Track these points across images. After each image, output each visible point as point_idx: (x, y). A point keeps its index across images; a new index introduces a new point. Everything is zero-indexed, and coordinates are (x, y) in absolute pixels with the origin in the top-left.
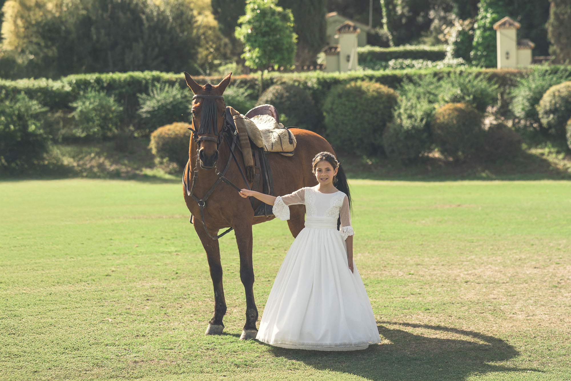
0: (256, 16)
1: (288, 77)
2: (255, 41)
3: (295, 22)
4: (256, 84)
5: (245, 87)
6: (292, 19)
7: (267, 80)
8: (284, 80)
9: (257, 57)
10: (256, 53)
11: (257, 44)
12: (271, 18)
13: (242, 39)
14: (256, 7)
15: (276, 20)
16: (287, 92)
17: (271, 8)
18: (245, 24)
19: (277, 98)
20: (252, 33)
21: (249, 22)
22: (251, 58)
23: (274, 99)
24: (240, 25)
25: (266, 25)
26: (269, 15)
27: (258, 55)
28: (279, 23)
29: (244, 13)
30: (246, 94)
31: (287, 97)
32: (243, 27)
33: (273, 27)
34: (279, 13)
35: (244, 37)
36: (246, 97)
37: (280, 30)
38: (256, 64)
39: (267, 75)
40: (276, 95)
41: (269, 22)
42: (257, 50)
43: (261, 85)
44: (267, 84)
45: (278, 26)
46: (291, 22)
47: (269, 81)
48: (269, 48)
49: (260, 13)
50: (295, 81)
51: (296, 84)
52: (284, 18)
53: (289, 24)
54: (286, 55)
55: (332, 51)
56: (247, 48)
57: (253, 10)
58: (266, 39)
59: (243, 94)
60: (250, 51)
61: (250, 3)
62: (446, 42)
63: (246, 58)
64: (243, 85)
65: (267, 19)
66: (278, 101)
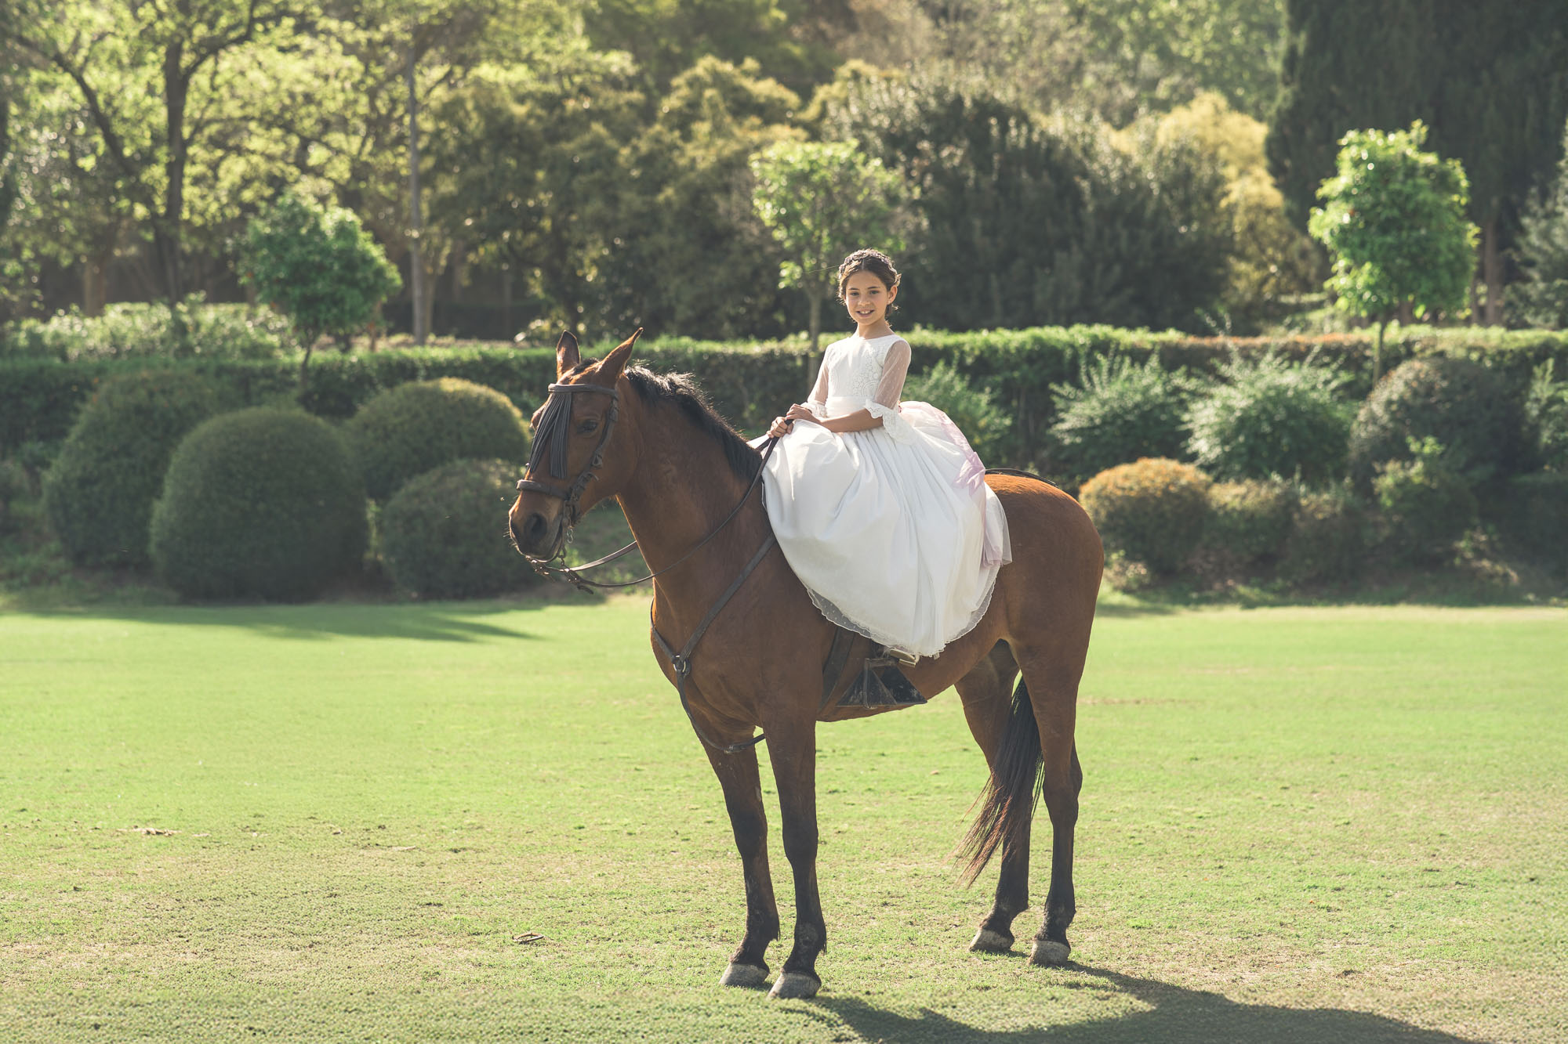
0: (1366, 179)
1: (1455, 339)
2: (1363, 245)
3: (1471, 190)
4: (1367, 358)
5: (1334, 366)
6: (1464, 184)
7: (1395, 347)
8: (1439, 347)
9: (1368, 287)
10: (1365, 274)
11: (1365, 254)
12: (1404, 183)
13: (1327, 240)
14: (1365, 156)
15: (1418, 188)
16: (1444, 378)
17: (1405, 157)
18: (1335, 199)
19: (1415, 393)
20: (1353, 225)
21: (1346, 195)
22: (1353, 289)
23: (1408, 395)
24: (1323, 203)
25: (1394, 204)
26: (1400, 177)
27: (1372, 281)
28: (1427, 196)
29: (1334, 173)
30: (1334, 384)
31: (1443, 390)
32: (1330, 206)
33: (1411, 206)
34: (1429, 170)
35: (1332, 233)
36: (1334, 391)
37: (1430, 216)
38: (1366, 304)
39: (1395, 333)
40: (1415, 384)
41: (1399, 193)
42: (1368, 266)
43: (1377, 359)
44: (1393, 357)
45: (1425, 203)
46: (1461, 195)
47: (1403, 350)
48: (1399, 261)
49: (1375, 170)
50: (1471, 349)
51: (1474, 356)
52: (1442, 182)
53: (1455, 198)
54: (1446, 279)
56: (1342, 263)
57: (1357, 163)
58: (1389, 239)
59: (1327, 382)
60: (1348, 271)
61: (1349, 145)
63: (1337, 288)
64: (1326, 359)
65: (1395, 186)
66: (1419, 401)
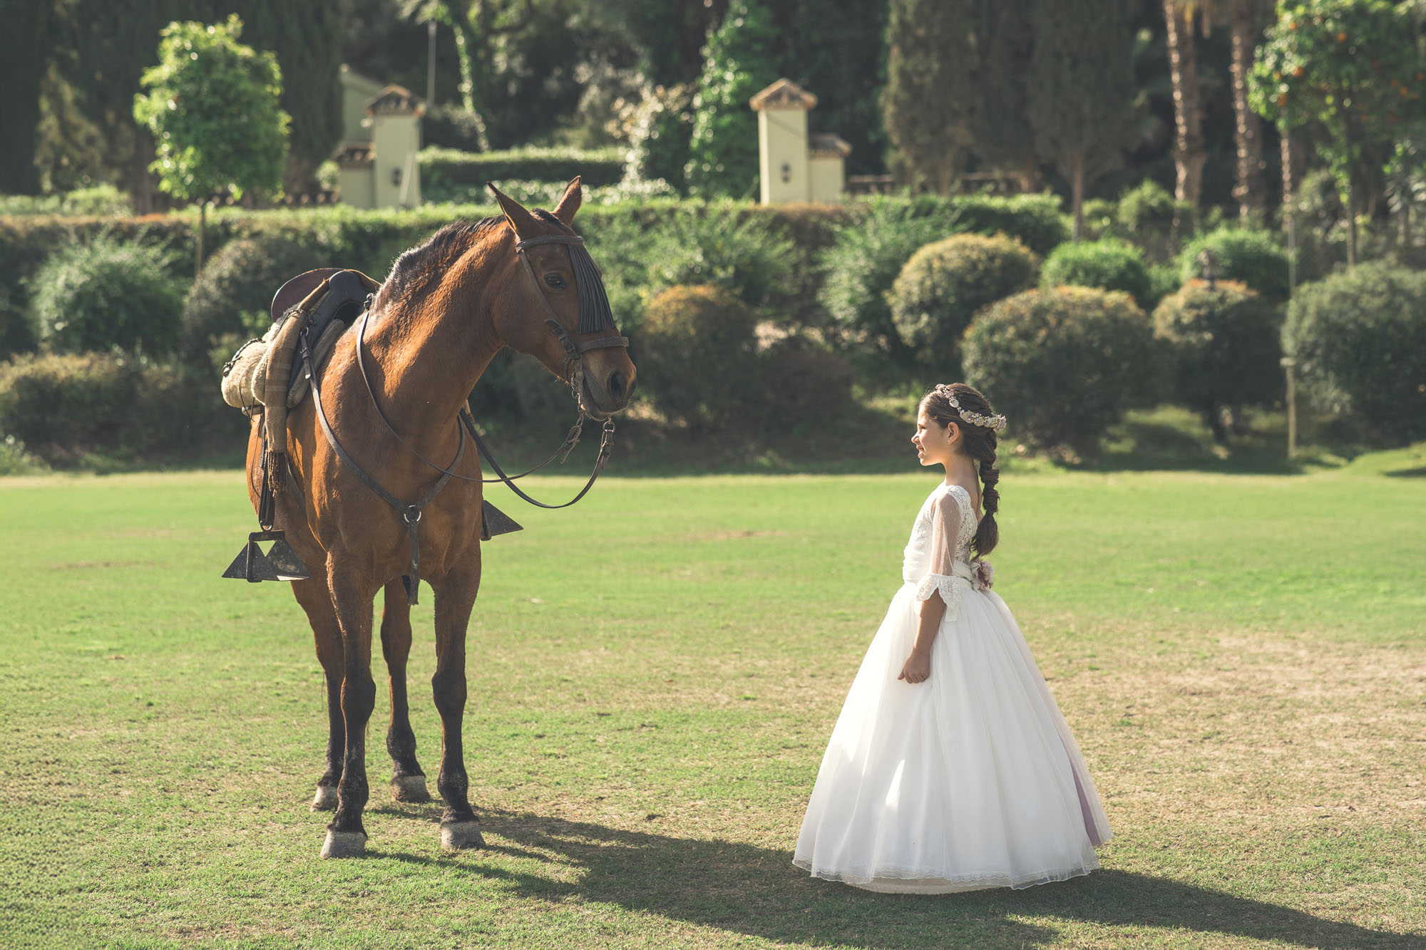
0: (188, 69)
1: (264, 219)
2: (187, 130)
3: (285, 83)
4: (185, 238)
5: (163, 245)
6: (278, 76)
7: (214, 227)
8: (257, 228)
9: (190, 170)
10: (190, 155)
11: (190, 138)
12: (225, 72)
13: (153, 122)
14: (188, 45)
15: (238, 77)
16: (270, 256)
17: (225, 49)
18: (159, 86)
19: (245, 271)
20: (177, 111)
21: (171, 83)
22: (176, 172)
23: (238, 273)
24: (147, 91)
25: (214, 91)
26: (222, 66)
27: (193, 164)
28: (247, 85)
29: (156, 62)
30: (166, 261)
31: (271, 269)
32: (155, 95)
33: (232, 95)
34: (246, 62)
35: (158, 119)
36: (164, 268)
37: (249, 104)
38: (188, 188)
39: (213, 214)
40: (244, 263)
41: (221, 82)
42: (190, 151)
43: (199, 240)
44: (216, 237)
45: (245, 92)
46: (273, 85)
47: (220, 231)
48: (222, 146)
49: (199, 60)
50: (286, 230)
51: (289, 236)
52: (259, 73)
53: (269, 89)
54: (263, 165)
55: (356, 158)
56: (165, 148)
57: (180, 53)
58: (213, 125)
59: (156, 260)
60: (171, 154)
61: (171, 36)
62: (625, 140)
63: (161, 171)
64: (155, 239)
65: (217, 75)
66: (248, 279)
